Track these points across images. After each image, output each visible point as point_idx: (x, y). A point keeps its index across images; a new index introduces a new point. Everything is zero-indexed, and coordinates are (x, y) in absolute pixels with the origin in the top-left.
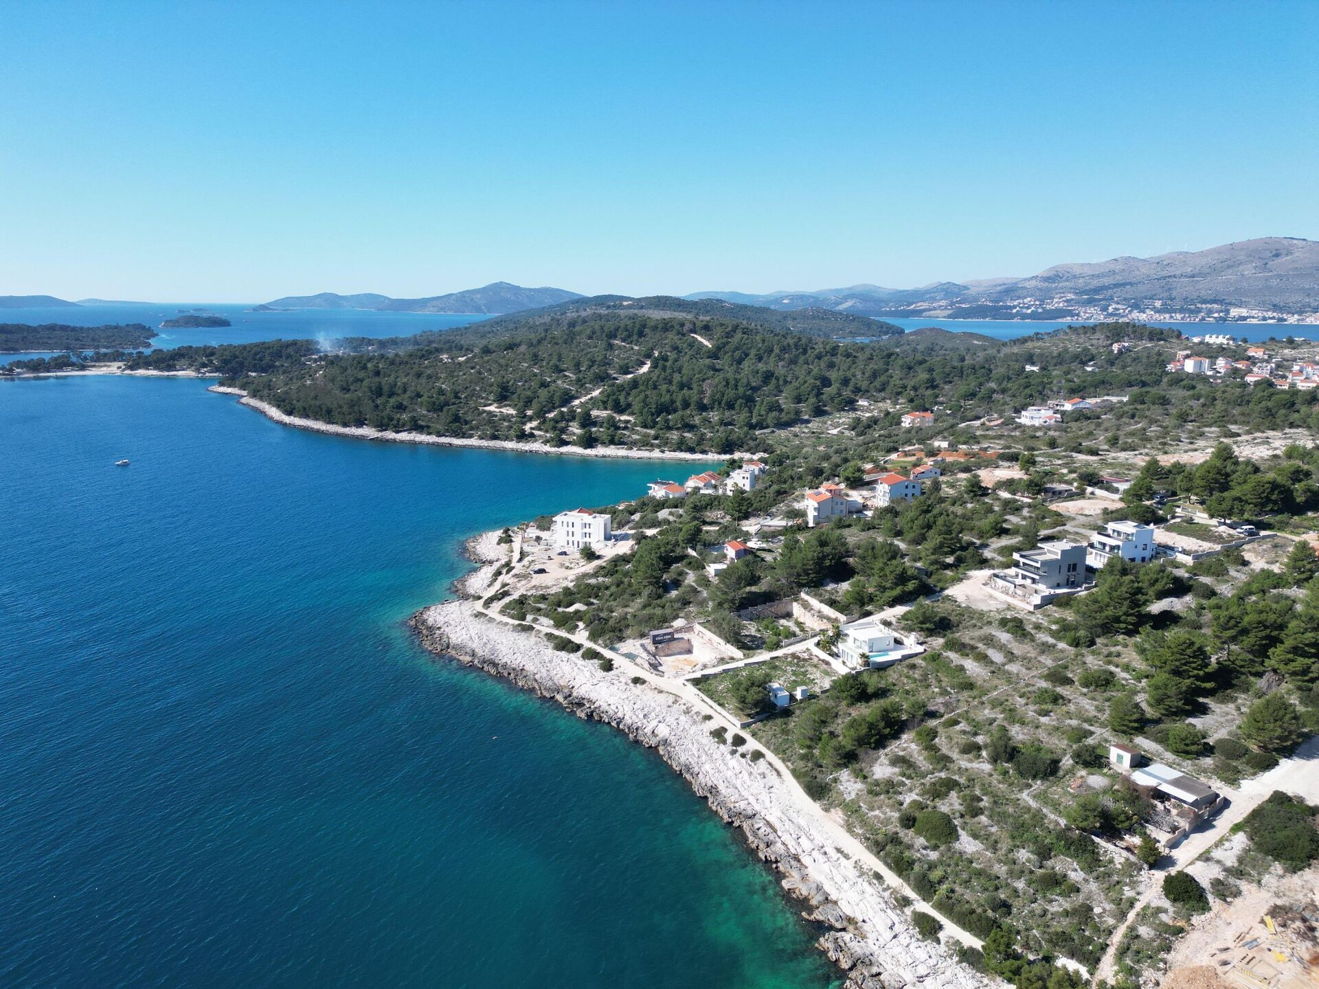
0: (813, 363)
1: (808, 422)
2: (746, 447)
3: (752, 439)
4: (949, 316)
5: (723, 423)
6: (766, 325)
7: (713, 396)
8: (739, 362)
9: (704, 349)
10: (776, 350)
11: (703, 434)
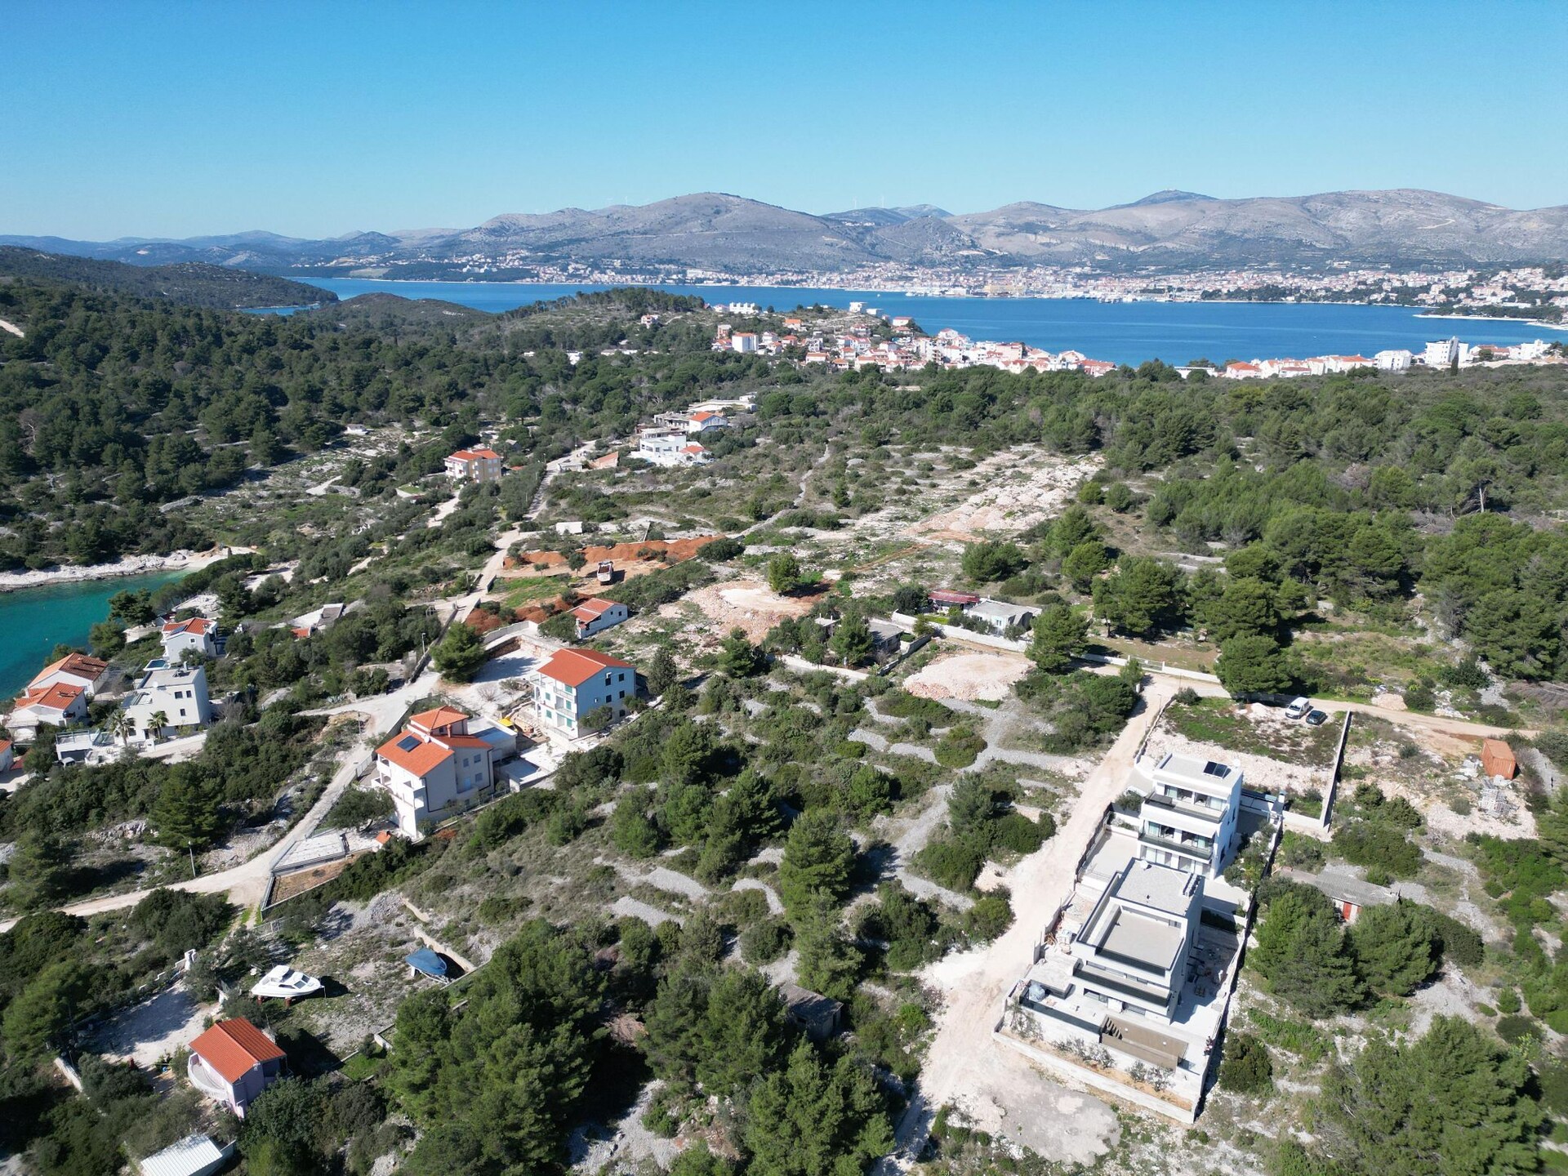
0: (240, 360)
1: (262, 475)
2: (145, 543)
3: (153, 523)
4: (385, 276)
5: (79, 496)
6: (123, 290)
7: (45, 441)
8: (92, 364)
9: (8, 342)
10: (163, 340)
11: (40, 525)
